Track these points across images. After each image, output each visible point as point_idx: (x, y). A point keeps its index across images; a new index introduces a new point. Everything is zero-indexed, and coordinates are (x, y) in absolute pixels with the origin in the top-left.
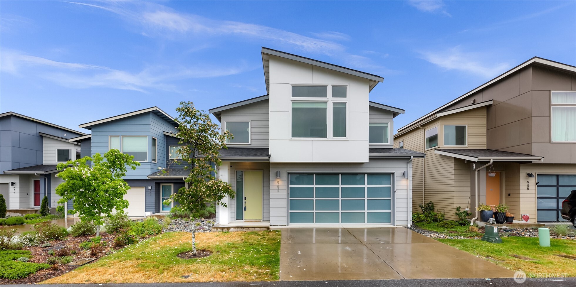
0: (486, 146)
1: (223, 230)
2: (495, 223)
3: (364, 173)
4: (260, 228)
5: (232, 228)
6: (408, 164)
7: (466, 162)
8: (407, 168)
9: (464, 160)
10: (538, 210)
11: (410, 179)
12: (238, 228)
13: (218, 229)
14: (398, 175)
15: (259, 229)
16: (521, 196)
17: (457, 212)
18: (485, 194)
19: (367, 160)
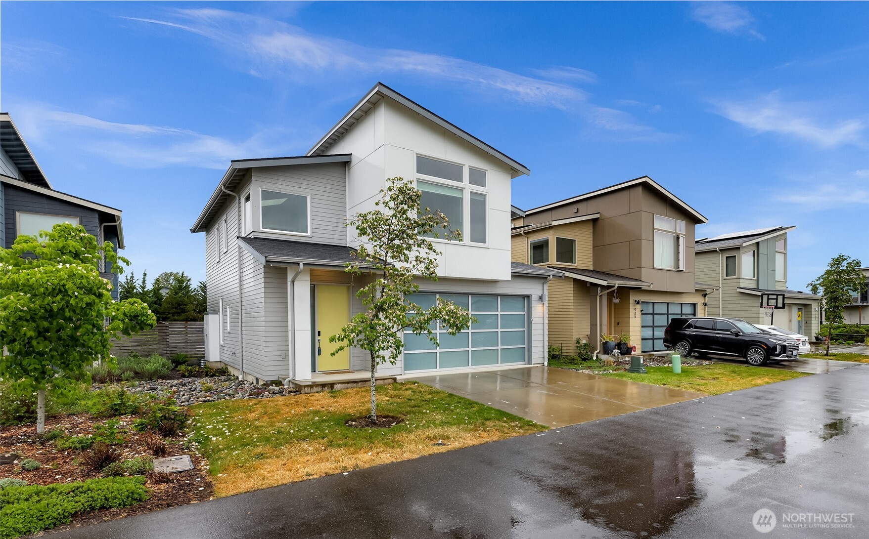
0: (592, 266)
1: (322, 388)
2: (620, 355)
3: (497, 295)
4: (384, 379)
5: (339, 383)
6: (545, 285)
7: (588, 285)
8: (543, 289)
9: (586, 282)
10: (642, 339)
11: (546, 304)
12: (348, 383)
13: (314, 388)
14: (534, 298)
15: (381, 382)
16: (631, 324)
17: (578, 345)
18: (606, 324)
19: (509, 278)
